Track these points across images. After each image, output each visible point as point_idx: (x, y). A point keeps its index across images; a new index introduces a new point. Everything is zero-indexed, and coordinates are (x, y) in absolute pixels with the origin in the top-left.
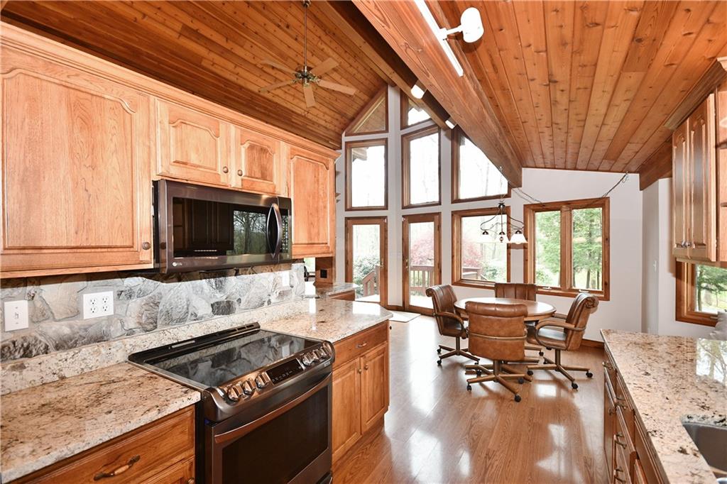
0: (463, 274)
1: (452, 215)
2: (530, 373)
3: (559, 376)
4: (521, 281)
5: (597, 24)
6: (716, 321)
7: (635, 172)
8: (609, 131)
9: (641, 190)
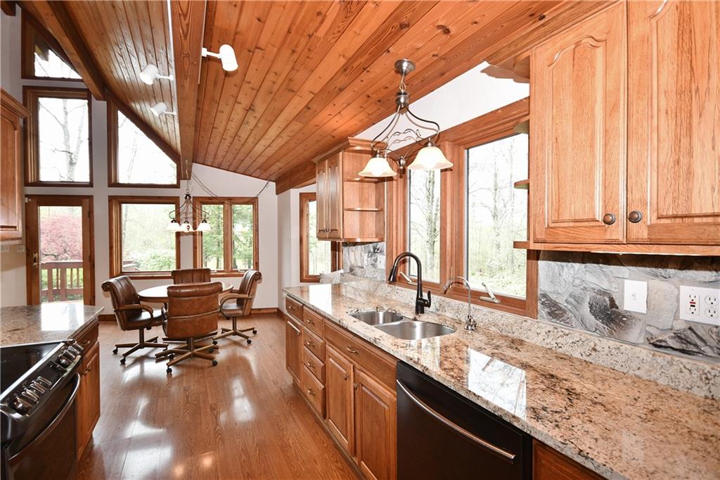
0: (124, 266)
1: (110, 201)
2: (215, 343)
3: (237, 338)
4: (191, 267)
5: (293, 91)
6: (320, 279)
7: (273, 181)
8: (270, 152)
9: (277, 194)
